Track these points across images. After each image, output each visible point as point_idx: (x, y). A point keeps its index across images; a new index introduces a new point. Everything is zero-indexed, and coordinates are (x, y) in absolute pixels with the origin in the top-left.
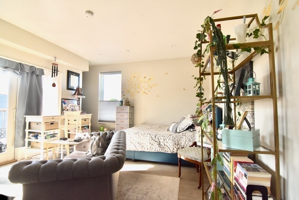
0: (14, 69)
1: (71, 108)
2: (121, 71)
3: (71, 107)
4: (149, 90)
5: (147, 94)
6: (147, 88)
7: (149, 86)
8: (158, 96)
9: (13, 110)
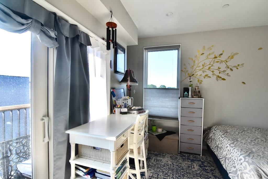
0: (42, 25)
1: (124, 103)
2: (180, 45)
3: (124, 101)
4: (228, 74)
5: (224, 79)
6: (224, 71)
7: (228, 68)
8: (244, 83)
9: (43, 119)
